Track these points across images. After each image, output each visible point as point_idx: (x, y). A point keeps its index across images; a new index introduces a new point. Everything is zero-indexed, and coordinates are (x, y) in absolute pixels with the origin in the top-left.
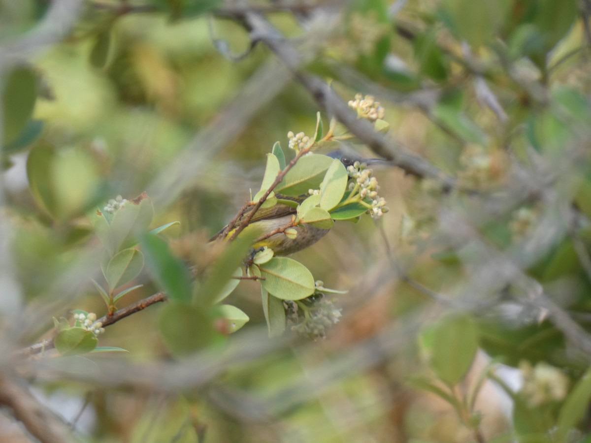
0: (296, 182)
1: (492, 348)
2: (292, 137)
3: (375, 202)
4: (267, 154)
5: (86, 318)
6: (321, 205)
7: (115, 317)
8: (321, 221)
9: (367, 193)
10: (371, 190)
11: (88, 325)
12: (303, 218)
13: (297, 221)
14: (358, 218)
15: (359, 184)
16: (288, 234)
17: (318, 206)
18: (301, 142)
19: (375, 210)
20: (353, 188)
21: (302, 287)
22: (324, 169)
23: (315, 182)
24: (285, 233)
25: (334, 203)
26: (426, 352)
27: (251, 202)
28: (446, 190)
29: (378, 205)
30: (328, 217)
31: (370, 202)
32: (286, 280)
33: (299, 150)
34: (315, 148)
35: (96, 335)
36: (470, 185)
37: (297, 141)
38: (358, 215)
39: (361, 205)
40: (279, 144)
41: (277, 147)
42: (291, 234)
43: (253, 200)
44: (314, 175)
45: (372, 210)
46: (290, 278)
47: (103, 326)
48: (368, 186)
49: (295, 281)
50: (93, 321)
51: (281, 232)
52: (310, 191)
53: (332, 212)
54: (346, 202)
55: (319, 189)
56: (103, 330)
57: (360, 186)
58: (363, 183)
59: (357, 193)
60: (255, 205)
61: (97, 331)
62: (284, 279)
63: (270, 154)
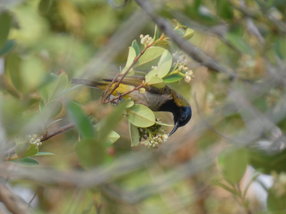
0: (145, 62)
1: (256, 165)
2: (142, 38)
3: (187, 73)
4: (129, 47)
5: (32, 137)
6: (158, 75)
7: (48, 136)
8: (158, 84)
9: (183, 68)
10: (185, 66)
11: (33, 141)
12: (148, 82)
13: (145, 84)
14: (178, 82)
15: (178, 63)
16: (140, 90)
17: (157, 75)
18: (147, 40)
19: (187, 77)
20: (175, 65)
21: (148, 120)
22: (160, 55)
23: (155, 62)
24: (139, 90)
25: (165, 74)
26: (220, 167)
27: (121, 74)
28: (231, 79)
29: (189, 74)
30: (162, 81)
31: (184, 73)
32: (140, 116)
33: (146, 44)
34: (154, 44)
35: (37, 146)
36: (244, 76)
37: (145, 40)
38: (178, 80)
39: (180, 75)
40: (136, 41)
41: (134, 43)
42: (142, 91)
43: (121, 72)
44: (154, 58)
45: (185, 77)
46: (142, 116)
47: (41, 141)
48: (183, 64)
49: (145, 117)
50: (36, 139)
51: (137, 90)
52: (153, 67)
53: (164, 78)
54: (172, 73)
55: (157, 65)
56: (41, 143)
57: (179, 64)
58: (180, 62)
59: (177, 68)
60: (122, 75)
61: (38, 144)
62: (139, 116)
63: (130, 47)
